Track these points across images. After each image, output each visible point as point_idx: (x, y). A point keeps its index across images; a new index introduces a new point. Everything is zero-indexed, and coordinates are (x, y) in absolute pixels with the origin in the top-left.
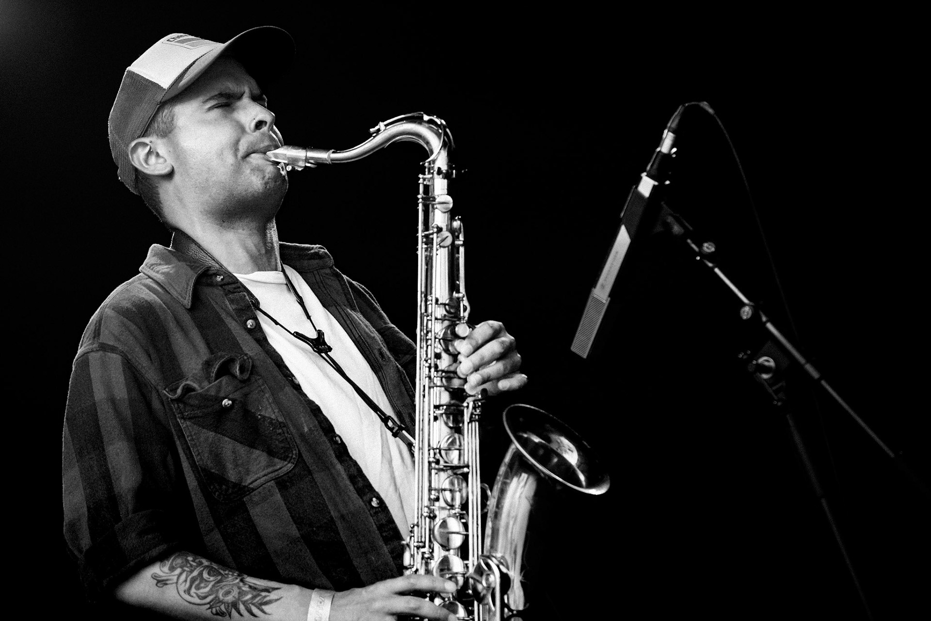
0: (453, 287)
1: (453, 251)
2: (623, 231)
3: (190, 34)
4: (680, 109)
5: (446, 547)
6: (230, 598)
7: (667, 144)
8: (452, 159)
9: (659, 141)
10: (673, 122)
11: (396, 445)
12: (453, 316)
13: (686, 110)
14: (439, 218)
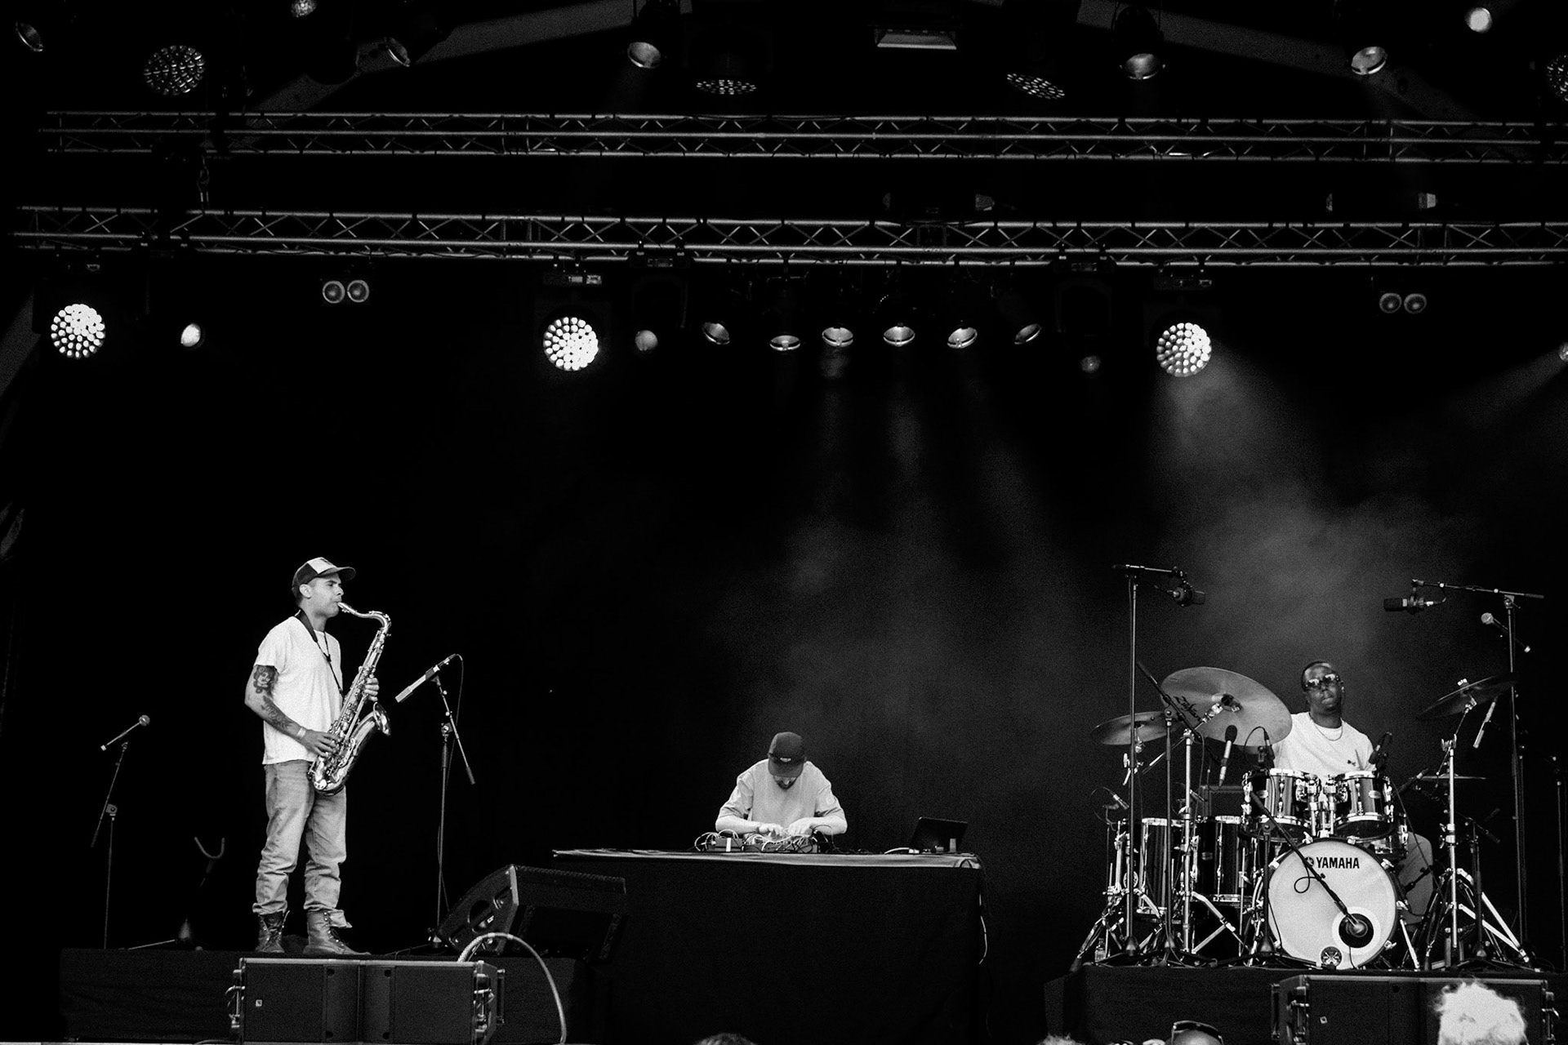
0: (374, 664)
1: (378, 654)
2: (425, 676)
3: (334, 564)
4: (454, 655)
5: (341, 729)
6: (280, 720)
7: (446, 661)
8: (389, 631)
9: (444, 659)
10: (452, 656)
11: (338, 696)
12: (370, 673)
13: (454, 658)
14: (378, 645)
